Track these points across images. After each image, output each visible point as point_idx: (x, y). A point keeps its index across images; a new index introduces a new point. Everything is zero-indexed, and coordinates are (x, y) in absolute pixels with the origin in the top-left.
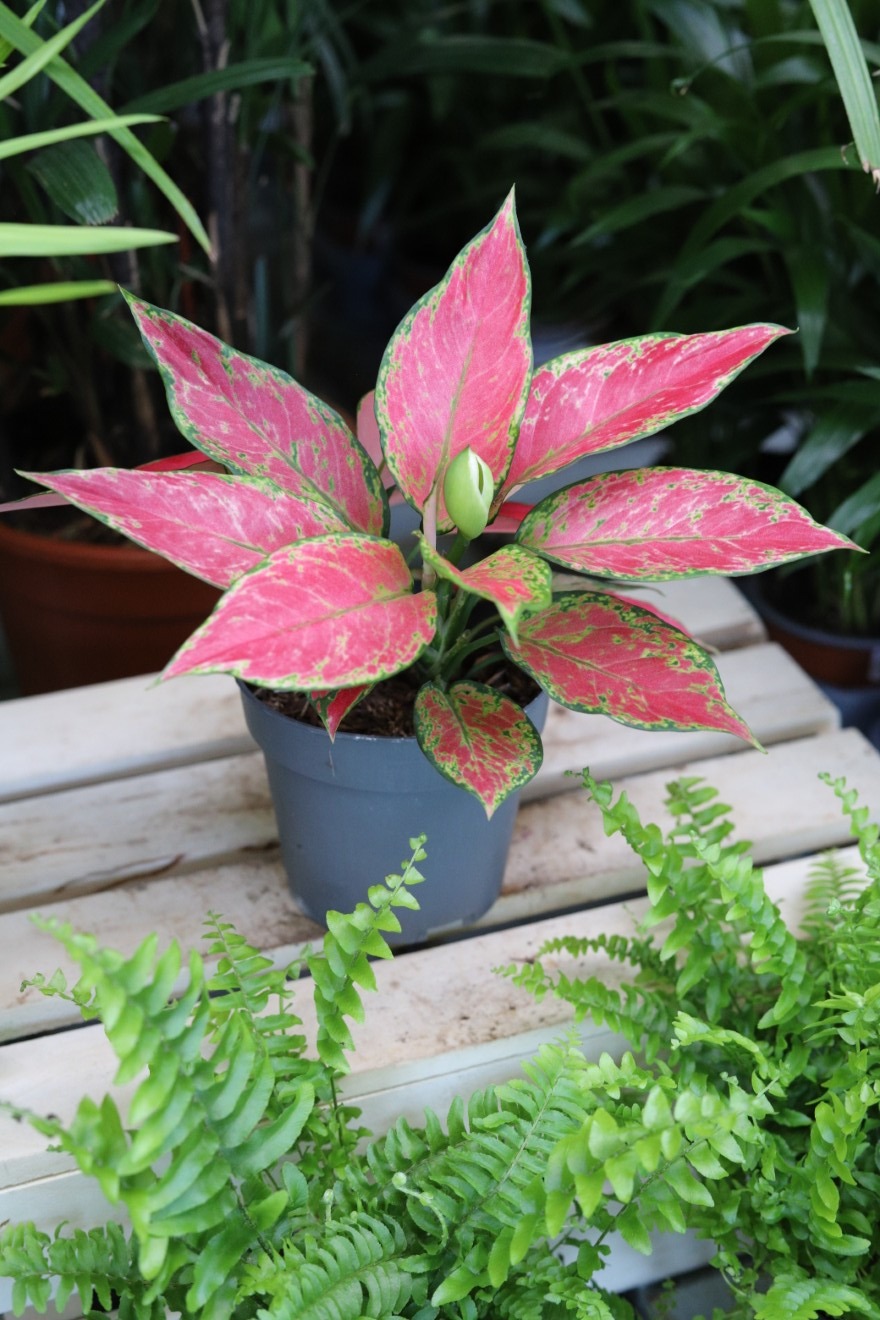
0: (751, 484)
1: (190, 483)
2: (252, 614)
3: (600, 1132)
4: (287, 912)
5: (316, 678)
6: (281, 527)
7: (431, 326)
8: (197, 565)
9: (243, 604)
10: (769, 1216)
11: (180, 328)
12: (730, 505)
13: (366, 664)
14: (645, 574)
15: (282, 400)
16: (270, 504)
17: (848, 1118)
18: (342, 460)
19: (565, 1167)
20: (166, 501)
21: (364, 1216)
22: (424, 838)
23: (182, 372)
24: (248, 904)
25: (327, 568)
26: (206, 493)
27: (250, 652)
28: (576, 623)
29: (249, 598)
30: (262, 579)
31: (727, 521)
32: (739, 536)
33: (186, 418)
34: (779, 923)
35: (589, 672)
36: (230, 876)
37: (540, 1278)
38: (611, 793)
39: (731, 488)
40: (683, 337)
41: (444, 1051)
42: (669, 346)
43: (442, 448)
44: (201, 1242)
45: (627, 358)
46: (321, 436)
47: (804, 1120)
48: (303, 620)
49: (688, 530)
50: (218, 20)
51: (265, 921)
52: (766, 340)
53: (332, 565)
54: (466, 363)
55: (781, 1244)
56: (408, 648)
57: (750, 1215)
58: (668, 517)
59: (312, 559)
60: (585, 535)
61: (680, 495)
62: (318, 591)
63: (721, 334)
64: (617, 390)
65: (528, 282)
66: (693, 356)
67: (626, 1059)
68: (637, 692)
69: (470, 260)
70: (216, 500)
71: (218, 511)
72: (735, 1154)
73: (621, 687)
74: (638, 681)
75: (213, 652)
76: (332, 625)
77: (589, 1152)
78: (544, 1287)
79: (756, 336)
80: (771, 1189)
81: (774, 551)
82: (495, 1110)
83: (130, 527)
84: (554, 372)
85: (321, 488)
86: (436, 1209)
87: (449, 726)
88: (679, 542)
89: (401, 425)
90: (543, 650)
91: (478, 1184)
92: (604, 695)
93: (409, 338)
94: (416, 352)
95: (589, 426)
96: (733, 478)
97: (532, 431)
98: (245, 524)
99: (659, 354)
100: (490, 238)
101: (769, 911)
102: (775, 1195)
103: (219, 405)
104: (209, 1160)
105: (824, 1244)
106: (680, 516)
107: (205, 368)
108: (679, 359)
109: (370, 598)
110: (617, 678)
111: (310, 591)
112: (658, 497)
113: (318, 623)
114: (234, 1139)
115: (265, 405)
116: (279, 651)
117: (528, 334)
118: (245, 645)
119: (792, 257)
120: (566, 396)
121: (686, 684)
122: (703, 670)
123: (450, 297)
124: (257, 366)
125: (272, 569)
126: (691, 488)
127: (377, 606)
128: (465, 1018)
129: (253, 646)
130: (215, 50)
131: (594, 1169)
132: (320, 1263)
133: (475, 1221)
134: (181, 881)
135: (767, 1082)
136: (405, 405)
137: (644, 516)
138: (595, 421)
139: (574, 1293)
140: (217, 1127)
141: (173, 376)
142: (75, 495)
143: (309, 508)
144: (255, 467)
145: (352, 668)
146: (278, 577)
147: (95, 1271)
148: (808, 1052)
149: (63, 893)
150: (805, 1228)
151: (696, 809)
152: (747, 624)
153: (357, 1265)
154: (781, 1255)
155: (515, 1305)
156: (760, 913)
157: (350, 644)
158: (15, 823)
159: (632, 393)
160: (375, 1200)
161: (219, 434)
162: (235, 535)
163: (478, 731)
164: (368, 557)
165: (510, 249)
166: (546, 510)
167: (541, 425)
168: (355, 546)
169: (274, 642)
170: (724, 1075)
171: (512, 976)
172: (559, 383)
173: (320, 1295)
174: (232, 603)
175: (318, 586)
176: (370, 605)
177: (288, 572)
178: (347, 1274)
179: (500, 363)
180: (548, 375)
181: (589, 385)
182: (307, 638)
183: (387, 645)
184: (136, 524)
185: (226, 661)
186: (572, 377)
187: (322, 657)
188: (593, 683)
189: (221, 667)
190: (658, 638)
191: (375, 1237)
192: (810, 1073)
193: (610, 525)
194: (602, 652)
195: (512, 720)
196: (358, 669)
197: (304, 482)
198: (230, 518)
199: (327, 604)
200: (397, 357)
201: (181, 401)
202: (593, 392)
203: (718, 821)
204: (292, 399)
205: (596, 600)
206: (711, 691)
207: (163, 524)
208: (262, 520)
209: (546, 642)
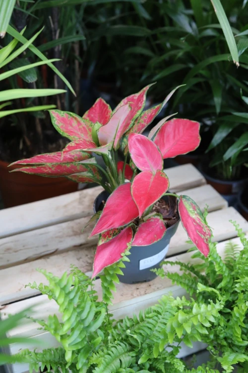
3: (181, 316)
4: (88, 263)
10: (222, 336)
17: (243, 310)
19: (172, 326)
21: (119, 342)
24: (77, 261)
34: (221, 260)
36: (71, 253)
37: (163, 356)
41: (133, 298)
44: (79, 351)
47: (229, 311)
50: (56, 24)
55: (225, 343)
57: (217, 336)
67: (183, 298)
72: (213, 320)
77: (178, 321)
78: (165, 358)
80: (222, 329)
82: (151, 313)
86: (138, 339)
91: (148, 332)
101: (218, 258)
102: (223, 330)
104: (81, 329)
105: (236, 343)
114: (87, 324)
119: (211, 82)
130: (55, 31)
131: (180, 325)
132: (109, 354)
133: (147, 341)
134: (58, 256)
135: (220, 301)
139: (173, 360)
140: (82, 321)
147: (50, 360)
148: (230, 294)
149: (27, 261)
150: (231, 339)
152: (202, 180)
153: (118, 355)
154: (225, 346)
155: (157, 364)
156: (216, 258)
158: (12, 242)
160: (121, 338)
170: (209, 300)
173: (110, 363)
178: (116, 357)
191: (122, 348)
192: (230, 299)
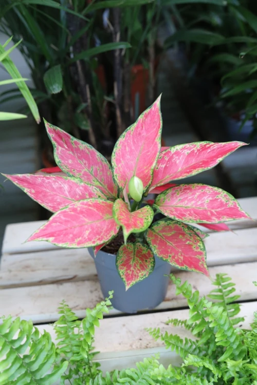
0: (225, 193)
1: (54, 179)
2: (59, 223)
5: (74, 244)
6: (81, 194)
7: (131, 136)
8: (50, 205)
9: (57, 219)
11: (59, 131)
12: (217, 199)
13: (93, 240)
14: (185, 219)
15: (89, 154)
16: (78, 186)
18: (106, 173)
20: (45, 184)
22: (113, 292)
23: (59, 144)
24: (90, 293)
25: (89, 209)
26: (58, 182)
27: (56, 235)
28: (171, 230)
29: (59, 217)
30: (65, 212)
31: (216, 204)
32: (218, 210)
33: (58, 158)
35: (170, 246)
38: (180, 282)
39: (219, 193)
40: (213, 143)
41: (131, 349)
42: (208, 146)
43: (133, 173)
45: (195, 149)
46: (100, 165)
48: (77, 225)
49: (204, 206)
50: (117, 26)
51: (92, 299)
52: (237, 147)
53: (90, 208)
54: (142, 147)
56: (108, 236)
58: (199, 201)
59: (83, 206)
60: (175, 203)
61: (204, 194)
62: (84, 216)
63: (223, 144)
64: (190, 158)
65: (161, 124)
66: (214, 150)
67: (170, 366)
68: (182, 255)
69: (145, 116)
70: (61, 184)
71: (61, 188)
73: (177, 253)
74: (183, 252)
75: (45, 234)
76: (86, 227)
79: (235, 145)
81: (225, 217)
82: (125, 377)
83: (30, 192)
84: (172, 151)
85: (99, 181)
87: (129, 257)
88: (200, 209)
89: (120, 165)
90: (159, 237)
92: (171, 255)
93: (124, 139)
94: (126, 144)
95: (180, 169)
96: (220, 190)
97: (163, 169)
98: (69, 192)
99: (204, 148)
100: (151, 110)
103: (70, 154)
106: (202, 201)
107: (66, 143)
108: (209, 150)
109: (103, 218)
110: (177, 249)
111: (81, 216)
112: (198, 194)
113: (81, 226)
114: (38, 377)
115: (83, 155)
116: (65, 235)
117: (160, 141)
118: (55, 233)
120: (174, 159)
121: (196, 255)
122: (202, 251)
123: (137, 127)
124: (82, 144)
125: (69, 209)
126: (208, 192)
127: (104, 221)
128: (141, 340)
129: (57, 233)
130: (116, 34)
136: (121, 159)
137: (192, 199)
138: (182, 168)
140: (33, 373)
141: (56, 146)
142: (17, 182)
143: (91, 188)
144: (77, 175)
145: (87, 242)
146: (71, 211)
149: (41, 283)
151: (223, 284)
157: (89, 234)
159: (194, 160)
161: (68, 163)
162: (66, 195)
163: (138, 259)
164: (103, 206)
165: (157, 114)
166: (164, 194)
167: (166, 167)
168: (99, 202)
169: (64, 232)
171: (149, 331)
172: (173, 155)
174: (54, 218)
175: (84, 214)
176: (102, 220)
177: (74, 210)
179: (151, 149)
180: (170, 152)
181: (182, 156)
182: (76, 231)
183: (102, 234)
184: (33, 191)
185: (47, 237)
186: (177, 153)
187: (79, 237)
188: (169, 250)
189: (45, 239)
190: (192, 238)
193: (182, 201)
194: (176, 240)
195: (149, 257)
196: (89, 242)
197: (94, 179)
198: (65, 190)
199: (86, 220)
200: (120, 145)
201: (58, 153)
202: (183, 159)
203: (230, 288)
204: (93, 153)
205: (177, 223)
206: (202, 258)
207: (43, 191)
208: (75, 191)
209: (161, 234)
